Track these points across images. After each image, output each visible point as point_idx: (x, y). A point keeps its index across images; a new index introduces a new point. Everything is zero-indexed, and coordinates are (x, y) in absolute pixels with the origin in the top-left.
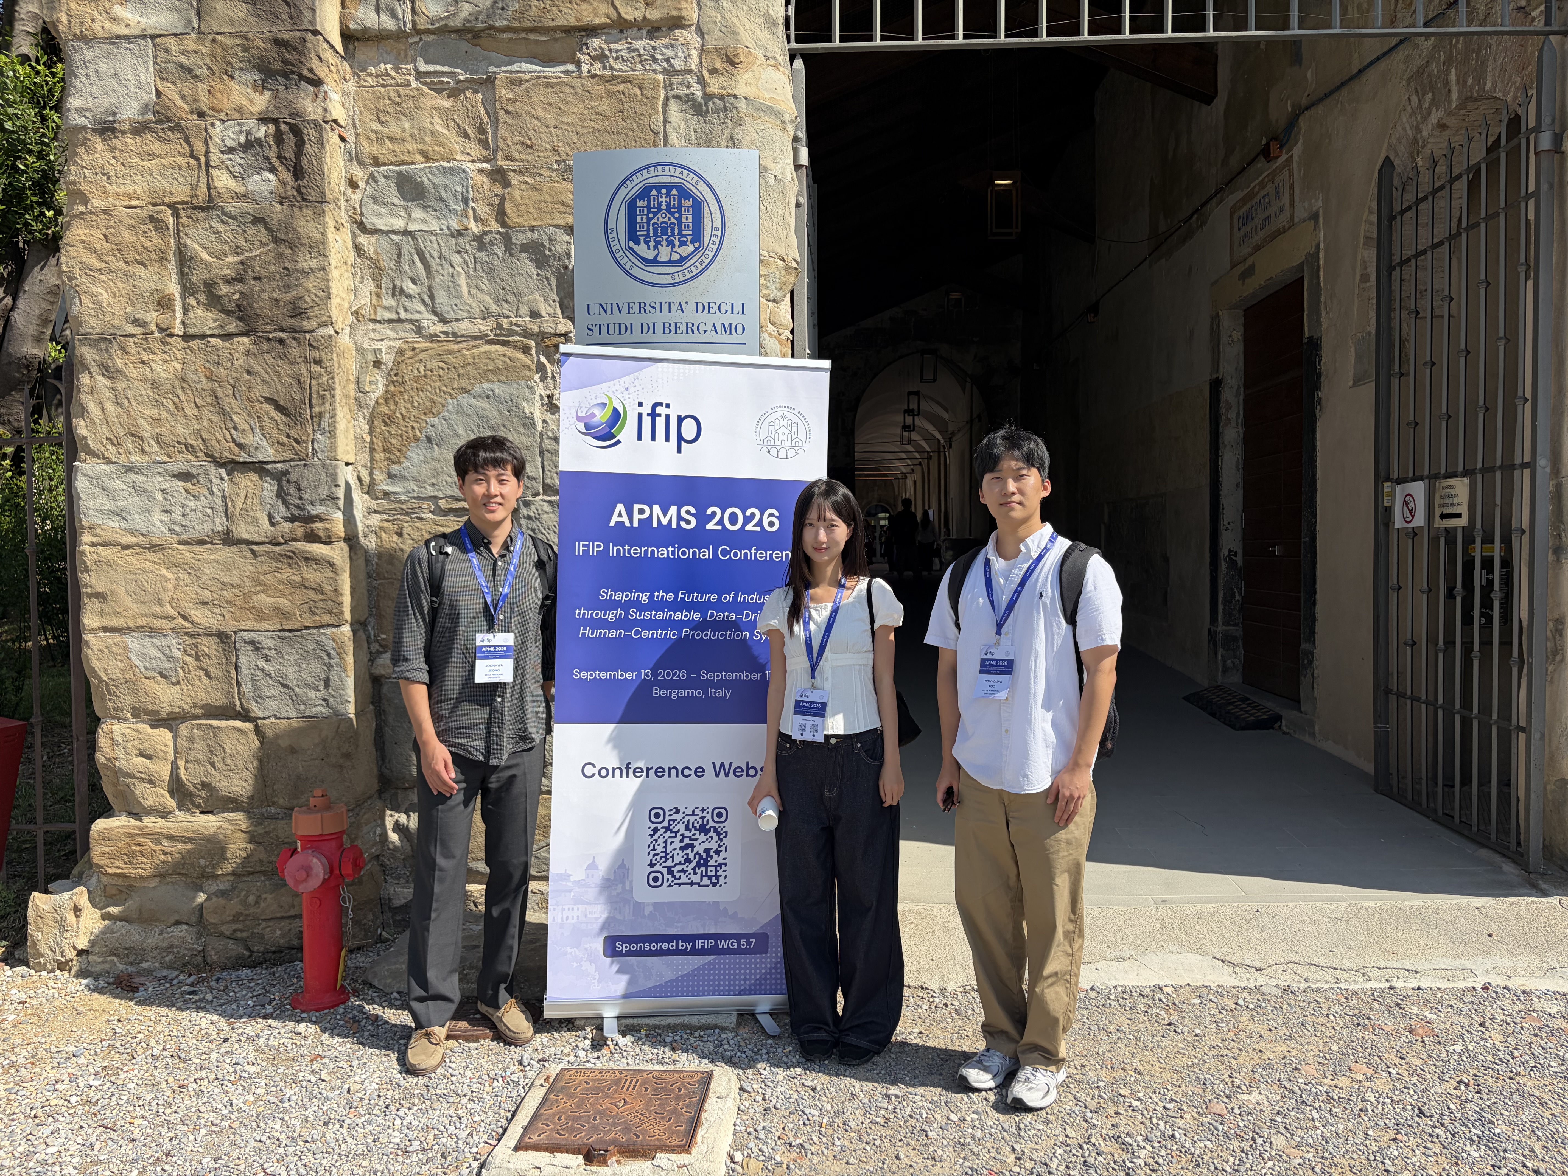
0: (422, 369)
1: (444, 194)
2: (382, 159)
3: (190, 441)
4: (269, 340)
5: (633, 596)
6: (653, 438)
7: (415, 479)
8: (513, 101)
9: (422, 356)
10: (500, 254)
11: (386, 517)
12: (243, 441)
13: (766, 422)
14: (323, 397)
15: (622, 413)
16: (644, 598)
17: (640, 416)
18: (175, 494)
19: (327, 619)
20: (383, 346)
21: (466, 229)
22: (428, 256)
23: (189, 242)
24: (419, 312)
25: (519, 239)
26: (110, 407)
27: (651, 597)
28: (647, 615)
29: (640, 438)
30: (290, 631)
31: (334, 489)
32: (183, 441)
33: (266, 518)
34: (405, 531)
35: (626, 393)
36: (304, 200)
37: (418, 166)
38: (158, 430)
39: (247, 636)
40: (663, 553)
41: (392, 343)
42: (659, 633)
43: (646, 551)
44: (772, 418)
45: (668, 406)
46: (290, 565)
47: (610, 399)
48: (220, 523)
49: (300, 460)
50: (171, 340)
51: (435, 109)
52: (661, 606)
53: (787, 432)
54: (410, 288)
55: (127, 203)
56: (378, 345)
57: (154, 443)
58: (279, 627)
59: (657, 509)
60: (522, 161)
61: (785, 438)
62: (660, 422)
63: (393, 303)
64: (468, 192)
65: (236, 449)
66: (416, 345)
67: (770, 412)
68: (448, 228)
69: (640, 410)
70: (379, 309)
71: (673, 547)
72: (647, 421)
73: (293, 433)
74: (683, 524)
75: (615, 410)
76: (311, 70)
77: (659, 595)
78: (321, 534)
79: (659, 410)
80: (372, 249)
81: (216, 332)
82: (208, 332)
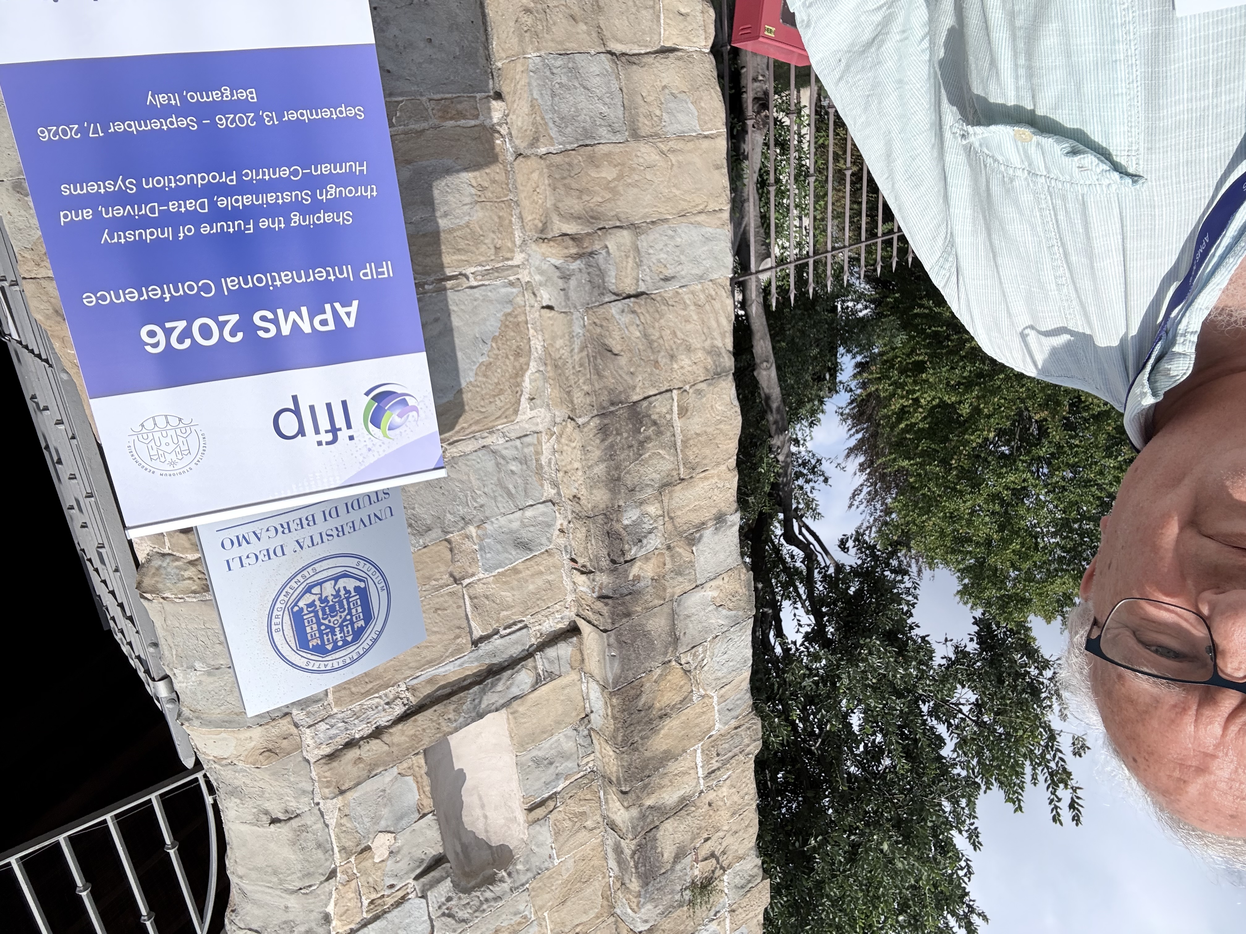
0: (498, 402)
1: (499, 547)
2: (545, 556)
3: (666, 308)
4: (621, 402)
5: (310, 220)
6: (329, 406)
7: (491, 301)
8: (457, 637)
9: (499, 413)
10: (448, 515)
11: (510, 263)
12: (632, 316)
13: (194, 452)
14: (581, 365)
15: (370, 425)
16: (296, 219)
17: (349, 426)
18: (673, 262)
19: (558, 159)
20: (530, 414)
21: (478, 527)
22: (505, 495)
23: (672, 459)
24: (506, 448)
25: (436, 533)
26: (714, 324)
27: (288, 221)
28: (287, 197)
29: (344, 403)
30: (587, 145)
31: (565, 286)
32: (671, 308)
33: (611, 251)
34: (493, 251)
35: (369, 446)
36: (605, 514)
37: (520, 561)
38: (686, 313)
39: (619, 138)
40: (286, 277)
41: (523, 417)
42: (267, 175)
43: (308, 277)
44: (188, 459)
45: (320, 443)
46: (592, 210)
47: (385, 436)
48: (643, 242)
49: (592, 308)
50: (680, 385)
51: (512, 606)
52: (272, 211)
53: (163, 447)
54: (514, 466)
55: (707, 473)
56: (533, 413)
57: (688, 302)
58: (597, 148)
59: (306, 328)
60: (442, 596)
61: (164, 441)
62: (324, 424)
63: (526, 450)
64: (481, 556)
65: (636, 308)
66: (505, 420)
67: (192, 465)
68: (492, 522)
69: (350, 432)
70: (536, 442)
71: (275, 286)
72: (340, 421)
73: (599, 330)
74: (270, 316)
75: (378, 426)
76: (606, 604)
77: (279, 224)
78: (571, 242)
79: (330, 437)
80: (546, 488)
81: (654, 398)
82: (658, 396)
